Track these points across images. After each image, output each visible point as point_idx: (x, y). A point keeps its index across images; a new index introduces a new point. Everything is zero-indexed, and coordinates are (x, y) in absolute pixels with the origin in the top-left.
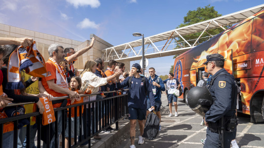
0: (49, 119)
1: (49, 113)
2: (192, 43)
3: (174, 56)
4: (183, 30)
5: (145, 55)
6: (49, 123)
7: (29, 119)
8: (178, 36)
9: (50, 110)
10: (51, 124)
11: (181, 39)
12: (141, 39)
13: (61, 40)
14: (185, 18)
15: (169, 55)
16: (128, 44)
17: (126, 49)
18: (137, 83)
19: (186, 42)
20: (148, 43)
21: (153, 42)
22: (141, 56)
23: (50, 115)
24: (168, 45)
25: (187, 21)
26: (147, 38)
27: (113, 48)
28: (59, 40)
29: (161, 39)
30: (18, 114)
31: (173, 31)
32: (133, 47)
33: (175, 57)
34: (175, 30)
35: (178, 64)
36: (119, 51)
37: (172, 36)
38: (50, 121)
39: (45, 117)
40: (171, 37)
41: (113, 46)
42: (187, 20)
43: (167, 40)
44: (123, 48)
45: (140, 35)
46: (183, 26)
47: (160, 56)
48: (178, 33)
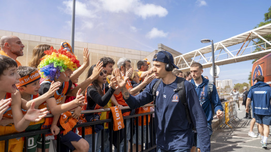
0: (119, 125)
3: (254, 60)
4: (263, 29)
5: (215, 62)
6: (119, 129)
7: (103, 125)
8: (257, 37)
9: (119, 118)
10: (121, 130)
11: (262, 40)
12: (211, 45)
13: (131, 52)
14: (267, 15)
15: (246, 60)
16: (198, 51)
17: (196, 56)
19: (269, 42)
20: (220, 48)
21: (226, 47)
22: (212, 63)
23: (120, 122)
24: (244, 48)
26: (219, 43)
27: (181, 56)
28: (129, 52)
29: (236, 43)
31: (250, 32)
32: (203, 54)
33: (254, 62)
34: (253, 31)
35: (257, 70)
36: (189, 59)
37: (249, 38)
38: (120, 127)
39: (115, 124)
40: (247, 39)
41: (182, 54)
42: (269, 16)
43: (243, 43)
44: (192, 55)
45: (209, 41)
46: (264, 24)
47: (235, 62)
48: (256, 34)
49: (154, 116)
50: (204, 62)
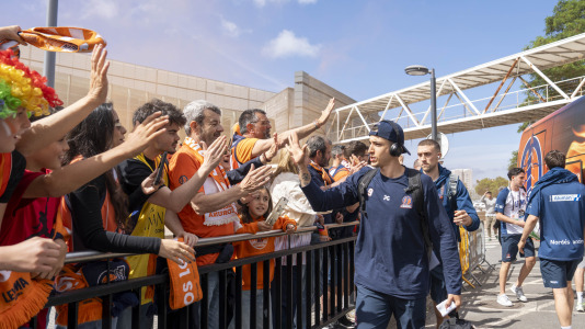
0: (187, 292)
1: (185, 279)
2: (568, 88)
3: (521, 124)
4: (543, 52)
5: (438, 124)
6: (186, 303)
8: (530, 71)
9: (188, 272)
10: (191, 306)
11: (540, 78)
12: (429, 83)
13: (222, 89)
14: (550, 22)
15: (505, 123)
16: (394, 94)
17: (390, 108)
18: (387, 198)
19: (553, 85)
20: (449, 91)
21: (462, 89)
22: (430, 126)
23: (189, 283)
24: (501, 95)
25: (555, 28)
26: (445, 78)
27: (354, 106)
28: (217, 88)
29: (483, 80)
30: (113, 278)
31: (515, 56)
32: (406, 103)
33: (522, 129)
34: (522, 55)
35: (529, 147)
36: (371, 114)
37: (514, 72)
38: (189, 298)
39: (176, 289)
40: (509, 74)
41: (355, 102)
42: (555, 24)
43: (499, 83)
44: (381, 105)
45: (425, 71)
46: (545, 42)
47: (482, 127)
48: (529, 63)
49: (284, 263)
50: (409, 123)
